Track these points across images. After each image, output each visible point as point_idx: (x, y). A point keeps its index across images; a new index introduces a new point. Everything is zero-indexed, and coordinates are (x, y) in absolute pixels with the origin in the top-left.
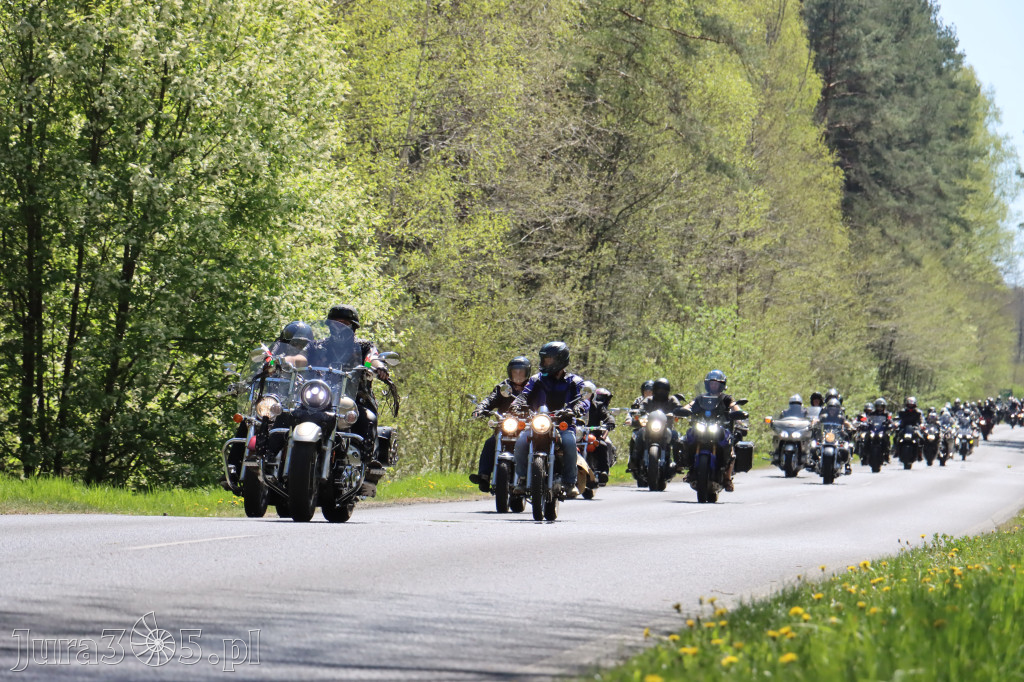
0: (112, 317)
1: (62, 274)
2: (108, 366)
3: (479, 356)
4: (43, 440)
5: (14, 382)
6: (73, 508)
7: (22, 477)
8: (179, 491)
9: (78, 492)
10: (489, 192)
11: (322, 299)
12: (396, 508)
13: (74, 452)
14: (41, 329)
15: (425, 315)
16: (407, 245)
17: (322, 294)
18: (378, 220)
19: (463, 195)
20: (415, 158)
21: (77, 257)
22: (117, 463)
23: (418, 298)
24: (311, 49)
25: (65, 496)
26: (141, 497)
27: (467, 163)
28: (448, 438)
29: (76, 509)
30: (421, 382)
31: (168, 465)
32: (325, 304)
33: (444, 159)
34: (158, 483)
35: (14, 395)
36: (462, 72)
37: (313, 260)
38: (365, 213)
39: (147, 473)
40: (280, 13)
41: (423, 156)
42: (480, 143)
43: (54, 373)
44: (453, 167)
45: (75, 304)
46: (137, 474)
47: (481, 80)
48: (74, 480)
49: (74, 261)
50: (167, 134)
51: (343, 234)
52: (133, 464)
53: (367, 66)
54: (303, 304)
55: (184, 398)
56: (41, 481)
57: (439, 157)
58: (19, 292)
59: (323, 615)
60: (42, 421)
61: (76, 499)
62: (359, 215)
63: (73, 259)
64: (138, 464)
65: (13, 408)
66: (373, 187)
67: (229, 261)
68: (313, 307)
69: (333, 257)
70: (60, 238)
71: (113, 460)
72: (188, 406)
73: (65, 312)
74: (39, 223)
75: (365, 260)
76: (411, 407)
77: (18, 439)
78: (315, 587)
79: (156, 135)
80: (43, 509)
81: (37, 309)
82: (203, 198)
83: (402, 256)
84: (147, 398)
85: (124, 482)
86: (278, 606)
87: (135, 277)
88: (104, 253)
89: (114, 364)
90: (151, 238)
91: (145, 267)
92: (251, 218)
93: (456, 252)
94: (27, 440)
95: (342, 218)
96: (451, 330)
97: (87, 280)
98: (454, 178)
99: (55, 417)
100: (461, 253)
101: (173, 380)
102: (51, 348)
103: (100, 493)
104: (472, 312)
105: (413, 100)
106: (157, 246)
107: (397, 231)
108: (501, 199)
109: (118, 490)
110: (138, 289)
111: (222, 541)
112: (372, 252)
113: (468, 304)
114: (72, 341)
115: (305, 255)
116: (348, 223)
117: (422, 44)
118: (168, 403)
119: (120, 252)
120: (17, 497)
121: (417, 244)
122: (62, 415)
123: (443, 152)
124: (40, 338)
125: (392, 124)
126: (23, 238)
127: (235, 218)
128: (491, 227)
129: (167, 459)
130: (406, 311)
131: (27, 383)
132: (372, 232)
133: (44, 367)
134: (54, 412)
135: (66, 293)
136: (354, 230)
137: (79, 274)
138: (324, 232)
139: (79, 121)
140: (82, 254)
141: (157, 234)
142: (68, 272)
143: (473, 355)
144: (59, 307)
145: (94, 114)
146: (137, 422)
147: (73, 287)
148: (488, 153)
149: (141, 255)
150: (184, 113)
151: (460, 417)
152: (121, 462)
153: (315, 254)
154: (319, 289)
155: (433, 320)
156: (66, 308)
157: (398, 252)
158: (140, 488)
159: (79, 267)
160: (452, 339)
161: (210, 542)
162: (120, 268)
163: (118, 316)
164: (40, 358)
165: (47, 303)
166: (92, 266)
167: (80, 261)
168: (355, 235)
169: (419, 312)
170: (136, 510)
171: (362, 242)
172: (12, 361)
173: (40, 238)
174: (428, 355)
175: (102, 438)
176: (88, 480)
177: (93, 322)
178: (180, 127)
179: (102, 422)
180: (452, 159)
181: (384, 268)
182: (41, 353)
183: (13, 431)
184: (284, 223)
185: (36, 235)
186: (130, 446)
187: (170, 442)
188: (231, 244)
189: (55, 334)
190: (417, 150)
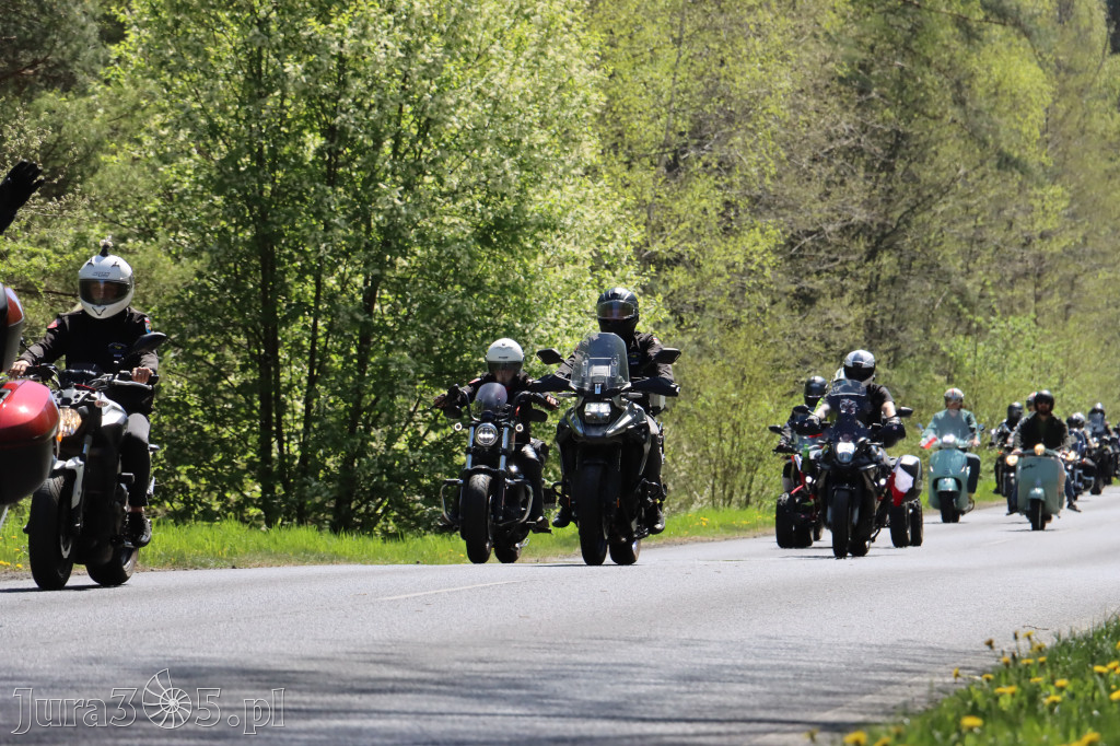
0: (354, 351)
1: (299, 308)
2: (351, 405)
3: (751, 378)
4: (285, 488)
5: (251, 425)
6: (321, 559)
7: (264, 528)
8: (431, 538)
9: (325, 541)
10: (756, 200)
11: (577, 324)
12: (666, 549)
13: (318, 500)
14: (278, 367)
15: (689, 338)
16: (668, 262)
17: (579, 319)
18: (637, 236)
19: (728, 204)
20: (672, 167)
21: (314, 287)
22: (363, 509)
23: (681, 320)
24: (561, 58)
25: (311, 547)
26: (391, 546)
27: (728, 170)
28: (719, 470)
29: (323, 560)
30: (688, 410)
31: (419, 509)
32: (582, 329)
33: (706, 165)
34: (410, 528)
35: (253, 440)
36: (723, 70)
37: (567, 282)
38: (623, 229)
39: (396, 520)
40: (527, 17)
41: (682, 164)
42: (745, 147)
43: (294, 413)
44: (716, 174)
45: (314, 340)
46: (386, 520)
47: (744, 79)
48: (320, 529)
49: (311, 293)
50: (407, 151)
51: (599, 253)
52: (380, 511)
53: (620, 67)
54: (557, 330)
55: (433, 436)
56: (284, 532)
57: (701, 164)
58: (253, 328)
59: (596, 664)
60: (283, 466)
61: (322, 549)
62: (615, 231)
63: (310, 290)
64: (386, 510)
65: (251, 454)
66: (631, 200)
67: (476, 286)
68: (569, 333)
69: (589, 278)
70: (296, 269)
71: (359, 507)
72: (437, 445)
73: (303, 347)
74: (273, 253)
75: (624, 280)
76: (678, 437)
77: (258, 488)
78: (587, 634)
79: (395, 151)
80: (288, 561)
81: (273, 346)
82: (446, 220)
83: (663, 276)
84: (392, 438)
85: (371, 530)
86: (548, 655)
87: (377, 307)
88: (343, 281)
89: (357, 403)
90: (393, 265)
91: (386, 295)
92: (499, 240)
93: (722, 268)
94: (268, 489)
95: (597, 235)
96: (718, 353)
97: (326, 312)
98: (718, 187)
99: (297, 462)
100: (728, 268)
101: (418, 416)
102: (290, 386)
103: (348, 542)
104: (742, 333)
105: (670, 103)
106: (399, 272)
107: (655, 248)
108: (768, 207)
109: (366, 537)
110: (380, 320)
111: (483, 588)
112: (631, 271)
113: (736, 323)
114: (312, 380)
115: (557, 276)
116: (604, 240)
117: (678, 42)
118: (415, 442)
119: (359, 280)
120: (260, 548)
121: (678, 260)
122: (303, 459)
123: (704, 158)
124: (278, 376)
125: (647, 131)
126: (256, 271)
127: (483, 239)
128: (760, 240)
129: (417, 502)
130: (669, 335)
131: (266, 426)
132: (630, 249)
133: (282, 408)
134: (295, 457)
135: (305, 327)
136: (610, 248)
137: (317, 307)
138: (577, 251)
139: (313, 142)
140: (319, 285)
141: (399, 260)
142: (306, 304)
143: (744, 378)
144: (297, 343)
145: (330, 132)
146: (384, 465)
147: (312, 321)
148: (755, 159)
149: (382, 284)
150: (425, 128)
151: (732, 447)
152: (368, 508)
153: (569, 277)
154: (575, 314)
155: (699, 343)
156: (304, 343)
157: (658, 270)
158: (388, 536)
159: (317, 299)
160: (720, 363)
161: (470, 590)
162: (360, 298)
163: (358, 349)
164: (277, 397)
165: (285, 340)
166: (332, 297)
167: (318, 291)
168: (612, 254)
169: (683, 335)
170: (386, 559)
171: (620, 261)
172: (250, 402)
173: (273, 269)
174: (694, 380)
175: (347, 482)
176: (335, 529)
177: (333, 357)
178: (420, 143)
179: (346, 464)
180: (715, 165)
181: (643, 288)
182: (278, 393)
183: (252, 478)
184: (534, 244)
185: (269, 264)
186: (377, 491)
187: (419, 485)
188: (479, 269)
189: (294, 372)
190: (676, 158)
